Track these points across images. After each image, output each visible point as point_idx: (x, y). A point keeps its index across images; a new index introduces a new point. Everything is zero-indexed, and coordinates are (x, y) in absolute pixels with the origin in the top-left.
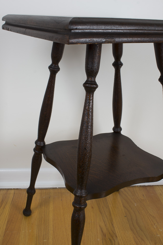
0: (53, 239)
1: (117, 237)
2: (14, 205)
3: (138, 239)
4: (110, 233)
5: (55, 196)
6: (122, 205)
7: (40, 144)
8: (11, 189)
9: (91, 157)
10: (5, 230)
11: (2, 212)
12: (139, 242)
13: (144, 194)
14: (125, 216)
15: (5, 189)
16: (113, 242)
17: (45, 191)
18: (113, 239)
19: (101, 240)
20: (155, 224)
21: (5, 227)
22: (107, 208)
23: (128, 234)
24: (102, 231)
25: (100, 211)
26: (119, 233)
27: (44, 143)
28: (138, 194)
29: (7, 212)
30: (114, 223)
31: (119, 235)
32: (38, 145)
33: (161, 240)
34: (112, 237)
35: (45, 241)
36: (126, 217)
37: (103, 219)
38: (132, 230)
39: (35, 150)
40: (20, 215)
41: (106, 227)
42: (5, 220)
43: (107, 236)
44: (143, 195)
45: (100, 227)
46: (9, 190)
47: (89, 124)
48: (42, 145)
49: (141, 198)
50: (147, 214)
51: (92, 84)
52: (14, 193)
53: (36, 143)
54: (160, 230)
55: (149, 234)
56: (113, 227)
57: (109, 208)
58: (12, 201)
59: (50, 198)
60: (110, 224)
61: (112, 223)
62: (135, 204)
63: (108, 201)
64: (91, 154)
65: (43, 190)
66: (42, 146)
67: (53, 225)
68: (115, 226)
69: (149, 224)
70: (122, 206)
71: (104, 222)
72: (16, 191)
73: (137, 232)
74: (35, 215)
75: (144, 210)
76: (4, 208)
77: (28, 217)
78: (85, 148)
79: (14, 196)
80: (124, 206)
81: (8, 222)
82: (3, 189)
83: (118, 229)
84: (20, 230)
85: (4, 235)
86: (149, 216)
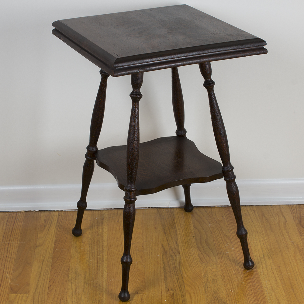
0: (108, 255)
1: (179, 253)
2: (60, 226)
3: (203, 255)
4: (172, 251)
5: (109, 217)
6: (193, 225)
7: (92, 149)
8: (54, 211)
9: (138, 156)
10: (54, 248)
11: (48, 233)
12: (204, 257)
13: (224, 215)
14: (194, 236)
15: (47, 211)
16: (175, 257)
17: (97, 212)
18: (175, 255)
19: (161, 256)
20: (227, 243)
21: (53, 246)
22: (173, 228)
23: (193, 251)
24: (164, 249)
25: (164, 231)
26: (183, 251)
27: (97, 148)
28: (216, 215)
29: (53, 233)
30: (179, 242)
31: (183, 252)
32: (90, 151)
33: (229, 256)
34: (174, 253)
35: (99, 256)
36: (194, 237)
37: (166, 238)
38: (198, 248)
39: (86, 156)
40: (70, 236)
41: (169, 245)
42: (53, 240)
43: (168, 253)
45: (162, 245)
46: (52, 212)
47: (135, 127)
48: (94, 150)
49: (219, 219)
50: (220, 234)
51: (137, 95)
52: (59, 215)
53: (88, 148)
54: (231, 248)
55: (217, 252)
56: (178, 245)
57: (176, 228)
58: (57, 223)
59: (103, 219)
60: (174, 243)
61: (176, 242)
62: (210, 225)
63: (176, 222)
64: (139, 154)
65: (94, 211)
66: (94, 152)
67: (108, 244)
68: (179, 245)
69: (220, 243)
70: (193, 227)
71: (168, 241)
72: (60, 213)
73: (204, 249)
74: (86, 235)
75: (219, 230)
76: (49, 229)
77: (78, 238)
78: (133, 148)
79: (58, 218)
80: (195, 227)
81: (56, 241)
82: (44, 211)
83: (182, 247)
84: (71, 248)
85: (54, 252)
86: (223, 236)
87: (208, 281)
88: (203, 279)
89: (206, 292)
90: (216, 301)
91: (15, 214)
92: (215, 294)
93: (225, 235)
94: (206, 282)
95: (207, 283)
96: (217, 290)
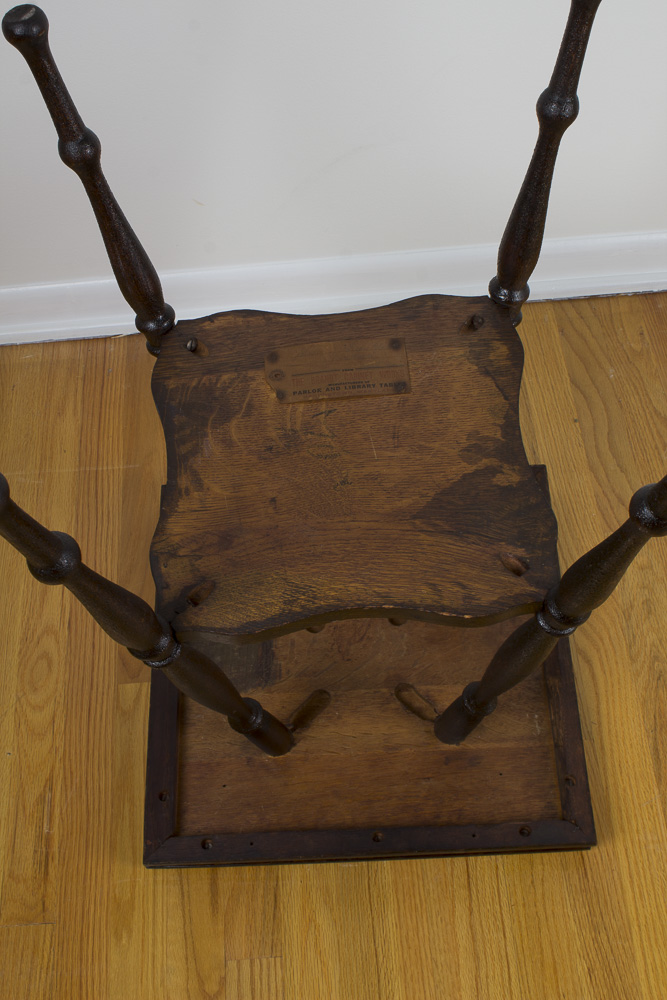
3: (609, 501)
6: (569, 375)
12: (612, 508)
13: (644, 329)
14: (575, 421)
23: (579, 483)
28: (624, 331)
36: (577, 424)
38: (592, 469)
44: (642, 334)
49: (632, 345)
50: (644, 410)
62: (611, 371)
69: (646, 448)
70: (568, 381)
73: (607, 476)
75: (638, 393)
80: (573, 382)
86: (652, 417)
87: (632, 607)
88: (620, 601)
89: (631, 657)
90: (661, 691)
91: (101, 345)
92: (656, 663)
93: (656, 411)
94: (627, 614)
95: (629, 616)
96: (660, 648)
